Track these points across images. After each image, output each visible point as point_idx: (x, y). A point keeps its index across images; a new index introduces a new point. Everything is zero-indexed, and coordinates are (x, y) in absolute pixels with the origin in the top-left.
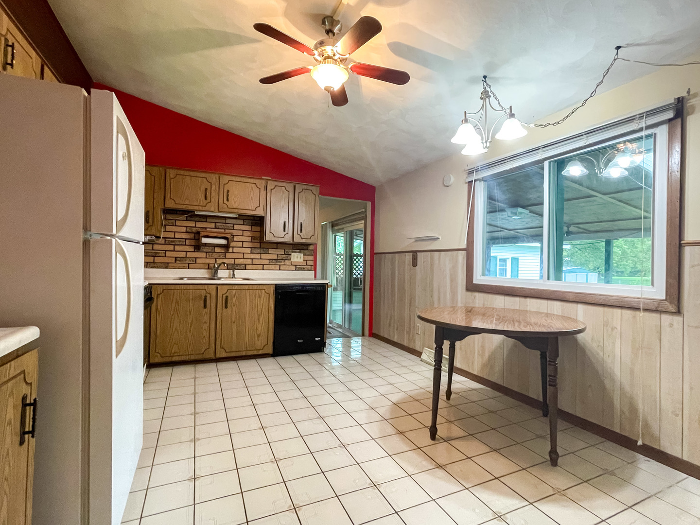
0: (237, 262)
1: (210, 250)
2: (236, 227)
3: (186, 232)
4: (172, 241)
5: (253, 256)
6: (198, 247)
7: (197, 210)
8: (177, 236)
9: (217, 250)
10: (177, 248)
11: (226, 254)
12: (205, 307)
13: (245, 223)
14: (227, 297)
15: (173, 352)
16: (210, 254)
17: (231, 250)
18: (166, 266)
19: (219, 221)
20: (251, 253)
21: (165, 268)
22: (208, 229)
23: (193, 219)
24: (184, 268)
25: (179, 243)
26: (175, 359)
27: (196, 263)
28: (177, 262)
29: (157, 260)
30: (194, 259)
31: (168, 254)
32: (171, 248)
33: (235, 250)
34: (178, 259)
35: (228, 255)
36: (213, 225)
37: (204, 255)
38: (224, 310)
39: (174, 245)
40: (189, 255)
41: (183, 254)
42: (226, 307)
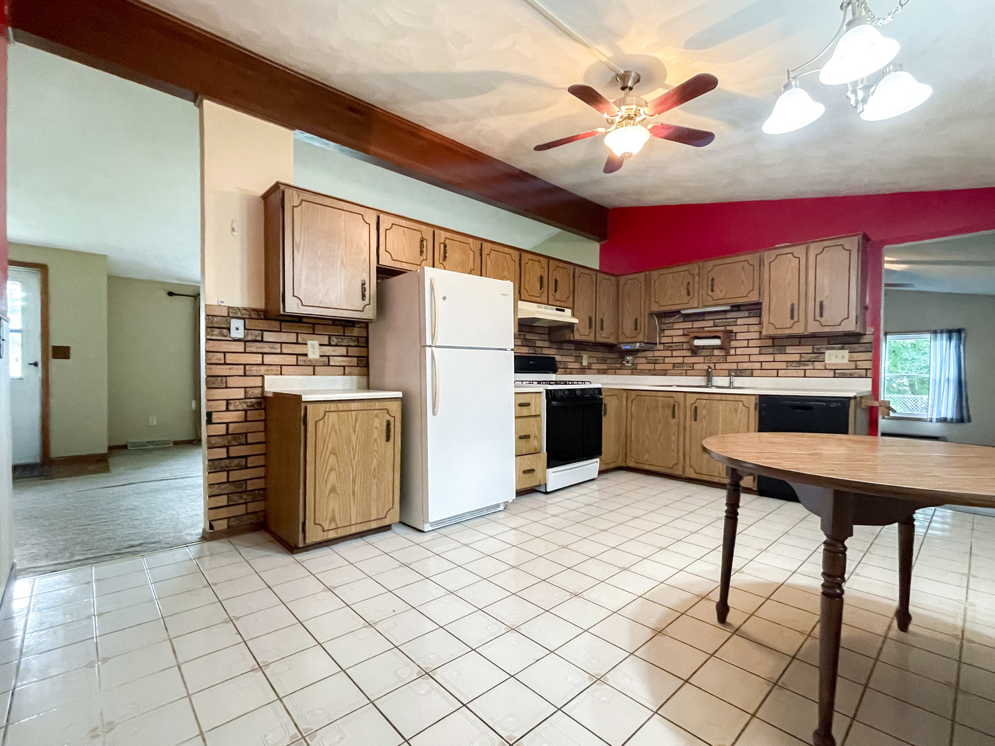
0: (741, 366)
1: (708, 354)
2: (740, 321)
3: (684, 335)
4: (670, 346)
5: (762, 358)
6: (695, 351)
7: (683, 309)
8: (675, 340)
9: (716, 352)
10: (675, 353)
11: (728, 357)
12: (674, 417)
13: (751, 315)
14: (696, 407)
15: (645, 459)
16: (709, 357)
17: (732, 352)
18: (664, 373)
19: (718, 317)
20: (760, 354)
21: (664, 375)
22: (706, 329)
23: (690, 319)
24: (681, 375)
25: (676, 348)
26: (647, 467)
27: (693, 369)
28: (675, 368)
29: (658, 367)
30: (692, 365)
31: (667, 360)
32: (669, 353)
33: (739, 351)
34: (676, 365)
35: (729, 359)
36: (711, 323)
37: (701, 359)
38: (693, 422)
39: (672, 350)
40: (687, 360)
41: (680, 360)
42: (696, 420)
